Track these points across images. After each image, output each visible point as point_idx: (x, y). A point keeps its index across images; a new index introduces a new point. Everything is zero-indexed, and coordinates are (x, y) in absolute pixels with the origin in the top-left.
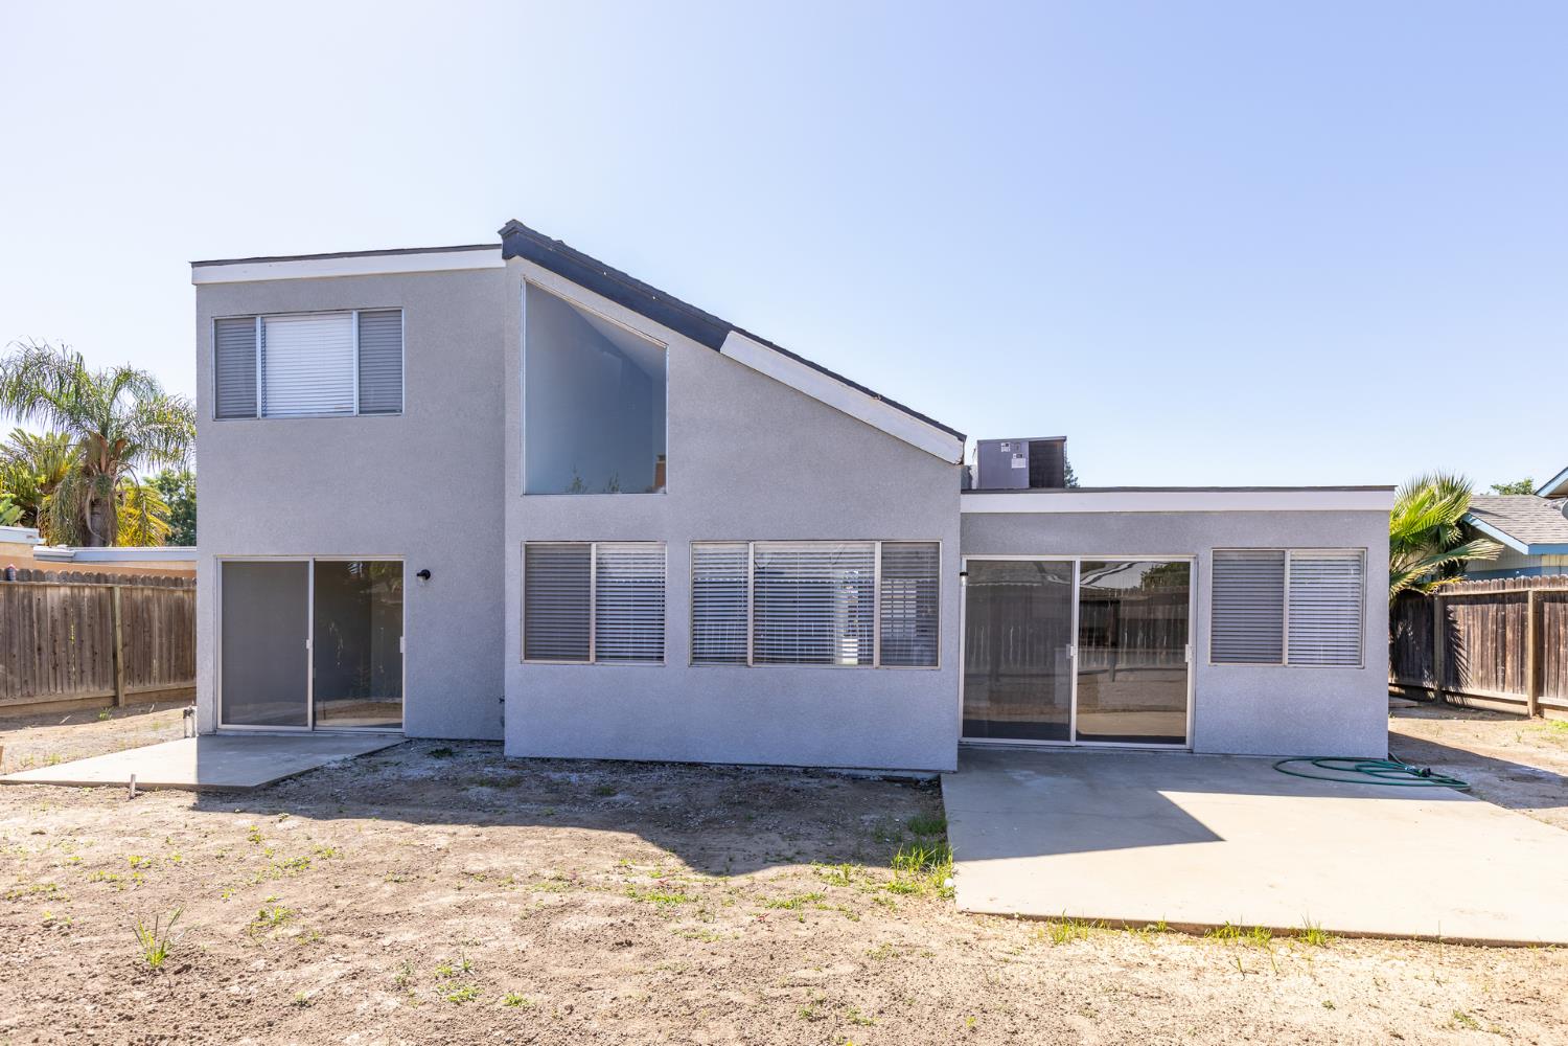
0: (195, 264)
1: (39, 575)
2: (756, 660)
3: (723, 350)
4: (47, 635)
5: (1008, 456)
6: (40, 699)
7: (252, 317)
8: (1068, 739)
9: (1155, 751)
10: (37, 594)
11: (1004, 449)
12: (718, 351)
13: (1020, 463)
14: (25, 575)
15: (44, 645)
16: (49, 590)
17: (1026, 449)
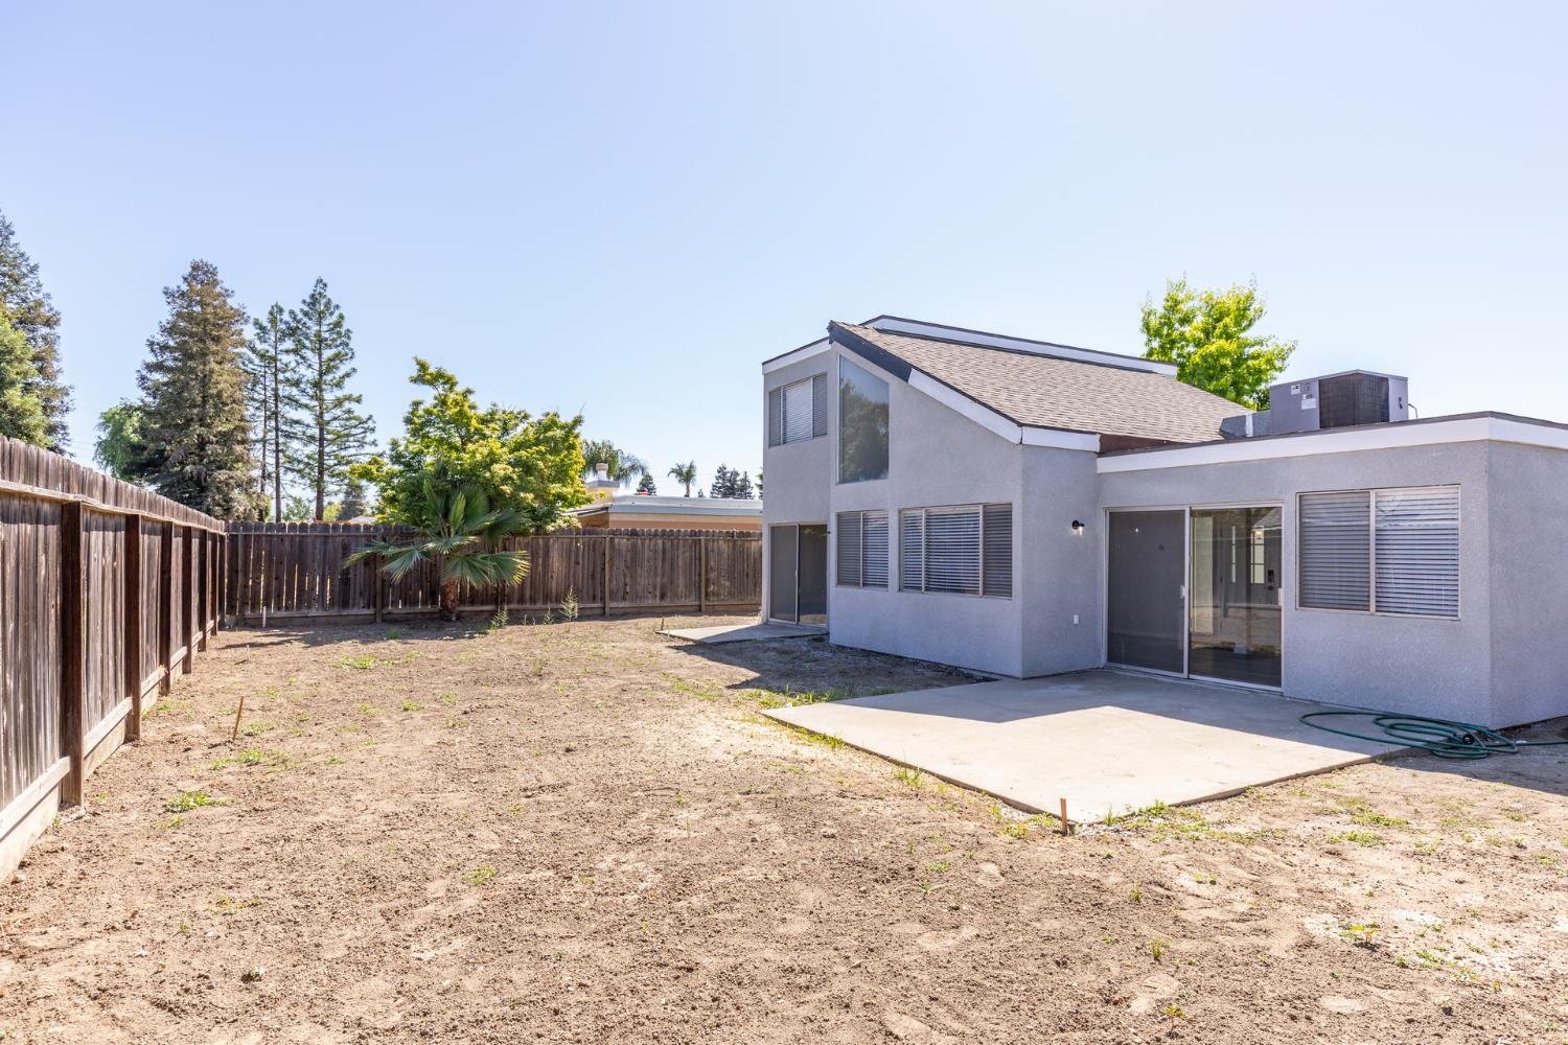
0: (763, 364)
1: (748, 534)
2: (927, 589)
3: (911, 381)
4: (751, 566)
5: (1298, 398)
6: (747, 602)
7: (779, 389)
8: (1182, 672)
9: (1252, 691)
10: (746, 544)
11: (1295, 392)
12: (907, 381)
13: (1311, 404)
14: (741, 534)
15: (750, 573)
16: (753, 543)
17: (1316, 389)
